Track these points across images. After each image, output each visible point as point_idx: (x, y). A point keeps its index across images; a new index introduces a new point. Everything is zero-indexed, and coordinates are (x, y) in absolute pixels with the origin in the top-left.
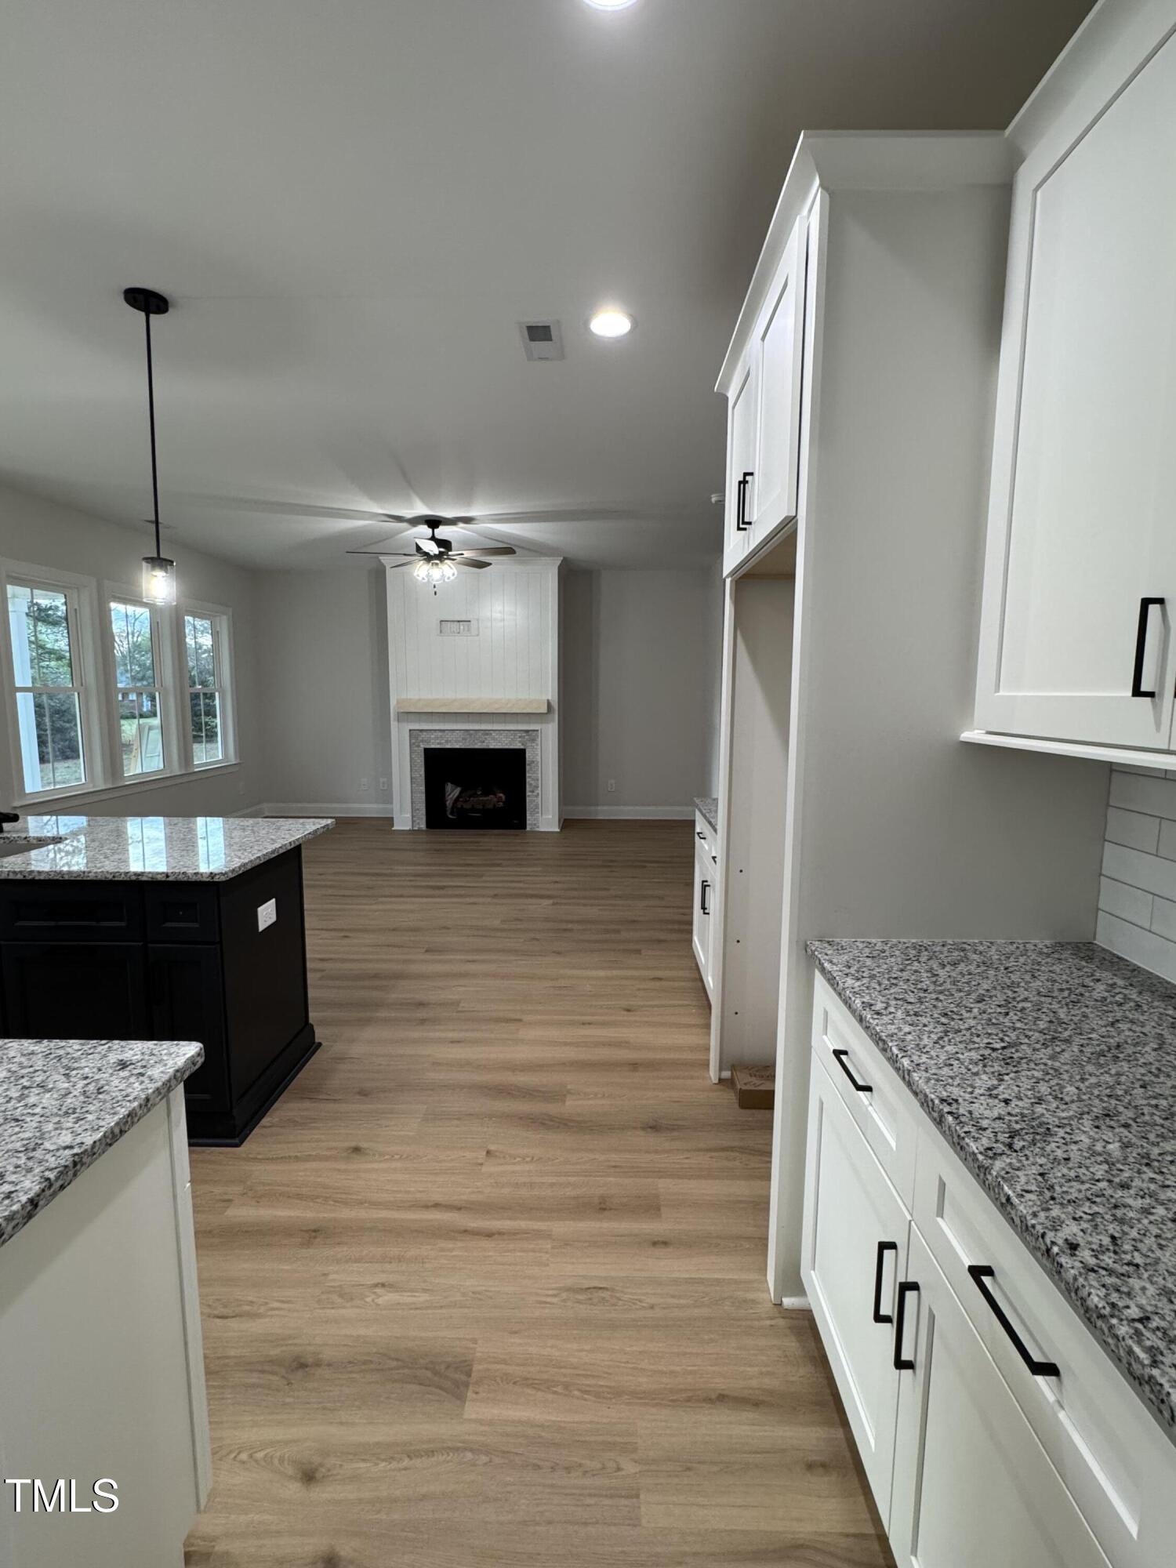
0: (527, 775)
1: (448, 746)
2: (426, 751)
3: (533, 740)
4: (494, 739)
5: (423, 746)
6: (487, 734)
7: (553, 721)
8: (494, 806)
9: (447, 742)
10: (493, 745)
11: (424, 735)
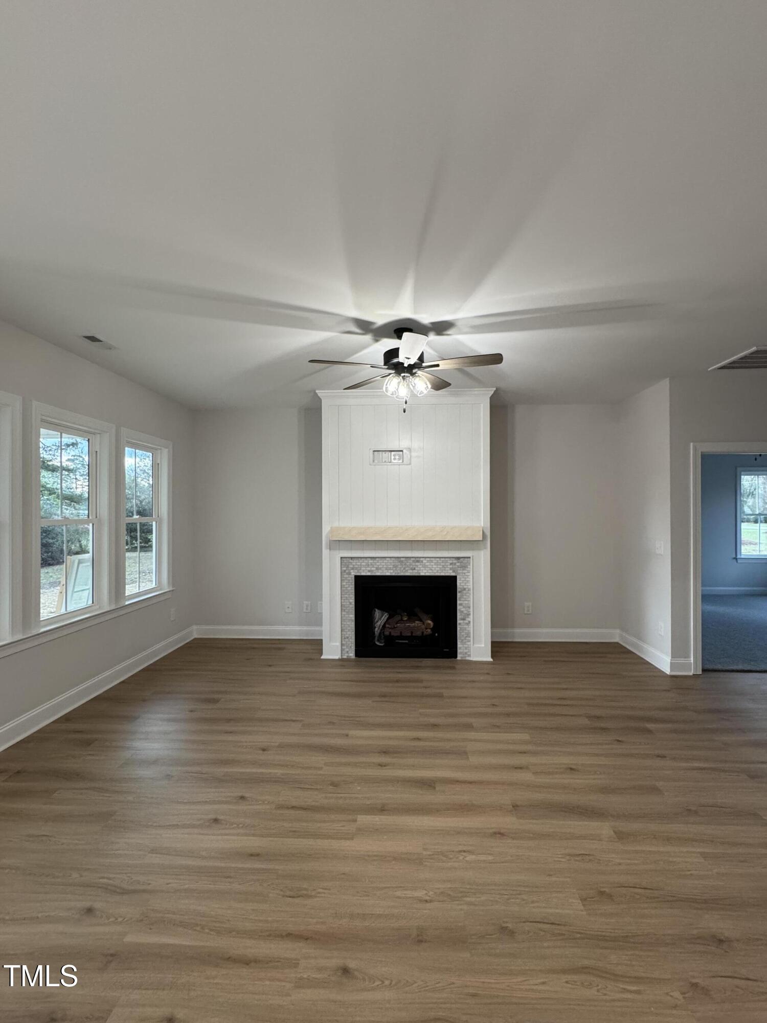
0: (458, 602)
1: (378, 574)
2: (356, 577)
3: (464, 567)
4: (425, 566)
5: (353, 573)
6: (418, 561)
7: (485, 548)
8: (423, 633)
9: (377, 569)
10: (424, 572)
11: (354, 562)
